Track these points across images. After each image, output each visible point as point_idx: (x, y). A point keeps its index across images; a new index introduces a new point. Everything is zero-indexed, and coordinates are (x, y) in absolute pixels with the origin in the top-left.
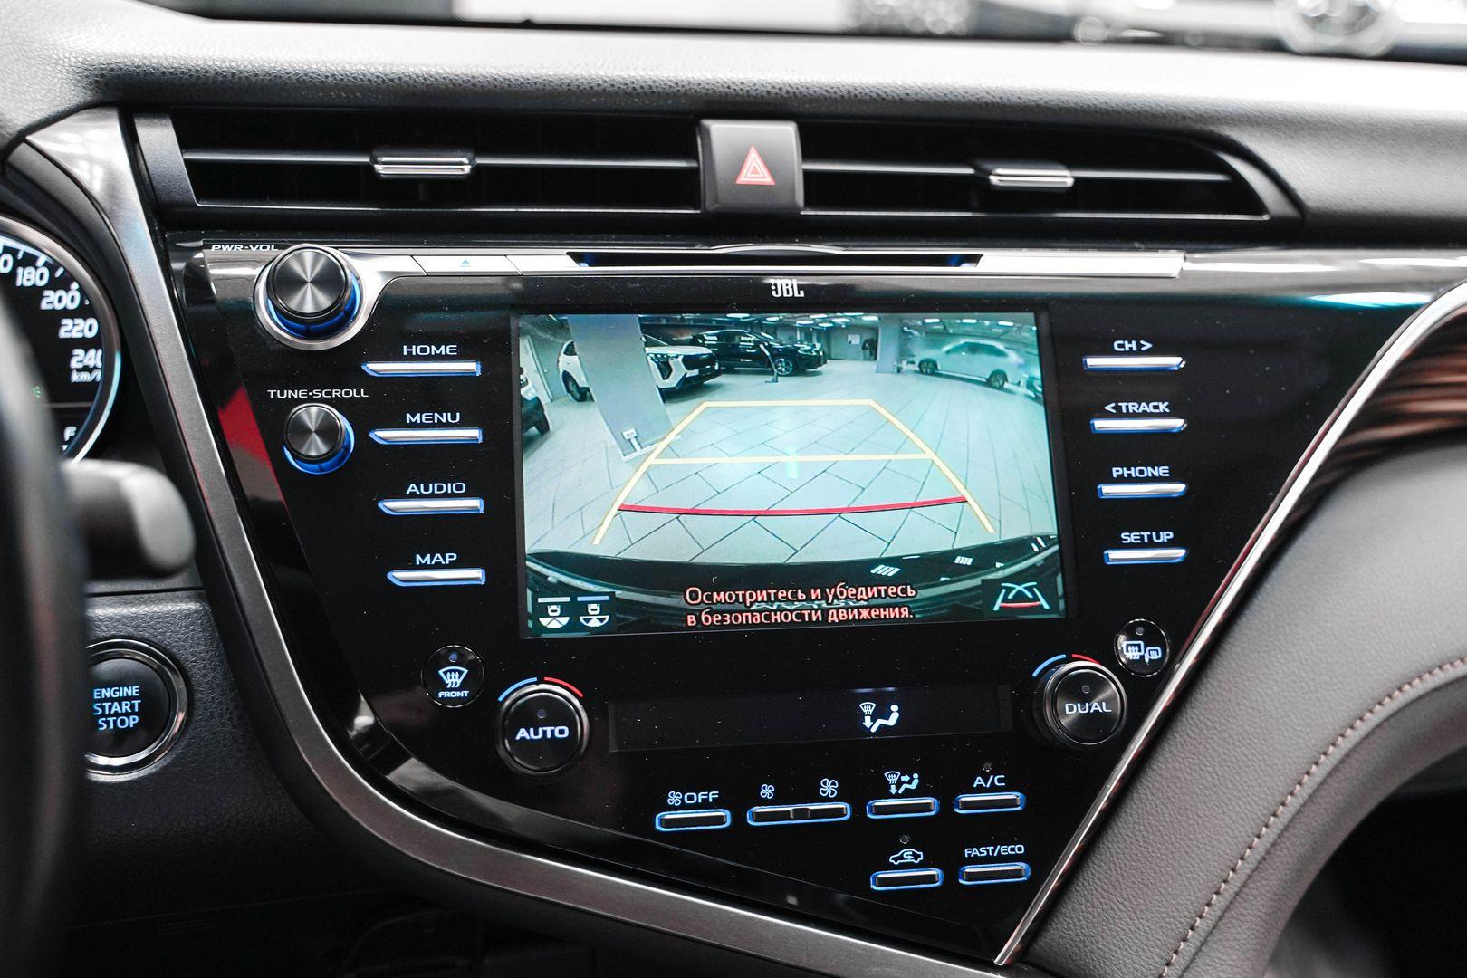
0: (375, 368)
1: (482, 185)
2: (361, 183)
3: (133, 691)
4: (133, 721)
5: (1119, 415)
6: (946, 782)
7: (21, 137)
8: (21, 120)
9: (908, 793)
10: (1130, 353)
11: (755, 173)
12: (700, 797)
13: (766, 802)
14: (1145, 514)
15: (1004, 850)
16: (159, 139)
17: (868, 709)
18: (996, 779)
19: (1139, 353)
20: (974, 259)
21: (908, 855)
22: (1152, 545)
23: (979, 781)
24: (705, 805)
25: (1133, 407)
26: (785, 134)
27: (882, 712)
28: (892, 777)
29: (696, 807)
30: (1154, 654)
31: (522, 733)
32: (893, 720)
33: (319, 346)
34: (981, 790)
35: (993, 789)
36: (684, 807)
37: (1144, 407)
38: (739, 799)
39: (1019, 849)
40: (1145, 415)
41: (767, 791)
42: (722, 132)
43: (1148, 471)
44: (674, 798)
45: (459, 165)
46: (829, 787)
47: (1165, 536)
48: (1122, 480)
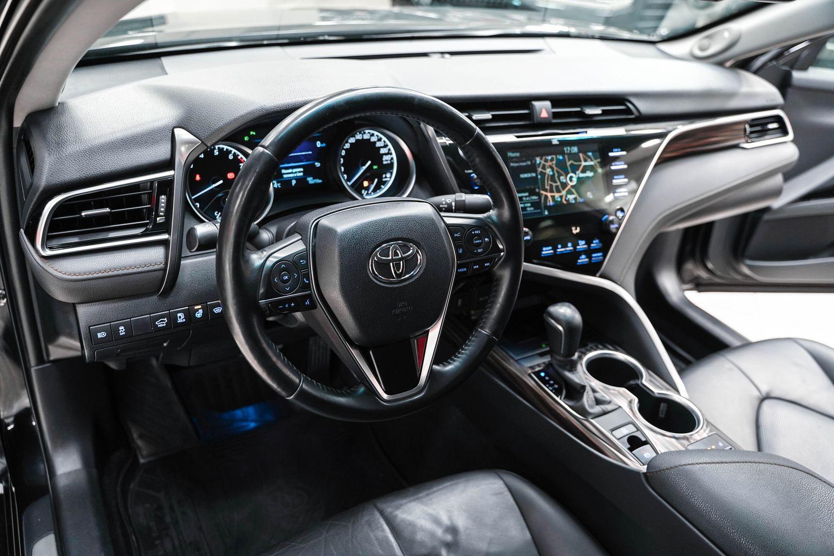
5: (615, 165)
6: (588, 243)
9: (583, 245)
10: (616, 152)
11: (544, 114)
12: (548, 248)
13: (559, 249)
15: (598, 255)
17: (574, 229)
18: (597, 241)
19: (618, 151)
21: (583, 257)
24: (549, 250)
25: (618, 163)
26: (547, 104)
27: (576, 229)
28: (580, 242)
32: (578, 231)
34: (594, 243)
36: (546, 251)
37: (620, 163)
38: (555, 248)
39: (601, 254)
40: (620, 165)
42: (537, 104)
43: (620, 177)
44: (544, 249)
45: (488, 115)
46: (570, 244)
48: (616, 179)
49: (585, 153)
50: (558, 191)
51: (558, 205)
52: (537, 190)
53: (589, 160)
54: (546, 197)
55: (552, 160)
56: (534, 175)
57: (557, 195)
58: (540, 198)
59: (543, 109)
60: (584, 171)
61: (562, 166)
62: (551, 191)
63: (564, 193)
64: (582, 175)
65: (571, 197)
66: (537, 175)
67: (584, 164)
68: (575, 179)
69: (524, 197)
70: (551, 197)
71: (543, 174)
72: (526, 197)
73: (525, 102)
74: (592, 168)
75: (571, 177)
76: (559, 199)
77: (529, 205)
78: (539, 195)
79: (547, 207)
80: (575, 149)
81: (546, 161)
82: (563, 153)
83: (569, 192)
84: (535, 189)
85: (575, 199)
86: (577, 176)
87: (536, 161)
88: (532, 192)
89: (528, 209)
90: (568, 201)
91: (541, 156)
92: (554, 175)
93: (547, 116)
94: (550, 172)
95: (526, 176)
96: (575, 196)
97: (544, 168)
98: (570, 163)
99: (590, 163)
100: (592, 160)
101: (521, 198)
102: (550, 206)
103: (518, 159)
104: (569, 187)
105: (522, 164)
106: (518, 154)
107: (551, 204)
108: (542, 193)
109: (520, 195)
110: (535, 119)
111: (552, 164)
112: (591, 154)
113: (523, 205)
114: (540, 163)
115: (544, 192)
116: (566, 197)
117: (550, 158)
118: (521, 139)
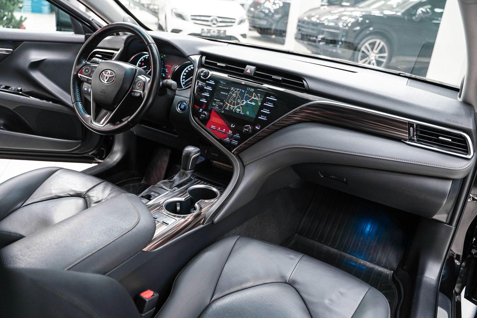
0: (207, 82)
1: (226, 67)
2: (216, 65)
3: (184, 106)
4: (183, 108)
5: (267, 104)
6: (234, 133)
7: (189, 56)
8: (189, 55)
9: (230, 133)
10: (272, 98)
11: (248, 71)
12: (214, 127)
13: (219, 129)
14: (264, 114)
15: (236, 141)
16: (204, 58)
17: (232, 125)
18: (238, 135)
20: (262, 84)
21: (228, 138)
22: (264, 118)
24: (214, 128)
25: (269, 103)
26: (253, 68)
27: (233, 126)
28: (230, 131)
30: (259, 128)
31: (201, 115)
32: (233, 127)
33: (207, 78)
34: (237, 135)
35: (238, 136)
36: (212, 127)
37: (270, 104)
39: (237, 142)
41: (219, 128)
42: (248, 66)
43: (267, 110)
45: (224, 65)
46: (224, 130)
47: (265, 117)
48: (264, 110)
49: (256, 93)
50: (234, 105)
51: (230, 111)
52: (224, 101)
53: (257, 97)
54: (227, 105)
55: (238, 91)
56: (227, 94)
57: (232, 106)
58: (223, 105)
59: (249, 69)
60: (251, 101)
61: (242, 94)
62: (230, 104)
63: (236, 107)
64: (249, 102)
65: (238, 110)
67: (253, 98)
68: (244, 103)
69: (217, 101)
70: (229, 106)
71: (231, 95)
72: (218, 102)
73: (244, 64)
74: (256, 101)
75: (244, 101)
76: (232, 109)
77: (217, 105)
78: (224, 103)
79: (224, 110)
80: (253, 90)
81: (236, 90)
82: (245, 90)
83: (239, 108)
84: (224, 100)
85: (240, 112)
86: (247, 102)
87: (231, 88)
88: (222, 101)
89: (216, 107)
90: (235, 111)
91: (235, 88)
92: (236, 97)
93: (250, 72)
94: (235, 95)
95: (223, 93)
96: (240, 110)
97: (233, 93)
98: (246, 95)
99: (256, 99)
100: (258, 98)
101: (215, 101)
102: (226, 110)
103: (224, 86)
104: (240, 105)
105: (224, 88)
106: (225, 83)
107: (227, 109)
108: (226, 103)
109: (216, 100)
110: (244, 73)
111: (238, 93)
112: (259, 95)
113: (215, 105)
114: (233, 90)
115: (227, 103)
116: (236, 109)
117: (238, 89)
118: (229, 77)
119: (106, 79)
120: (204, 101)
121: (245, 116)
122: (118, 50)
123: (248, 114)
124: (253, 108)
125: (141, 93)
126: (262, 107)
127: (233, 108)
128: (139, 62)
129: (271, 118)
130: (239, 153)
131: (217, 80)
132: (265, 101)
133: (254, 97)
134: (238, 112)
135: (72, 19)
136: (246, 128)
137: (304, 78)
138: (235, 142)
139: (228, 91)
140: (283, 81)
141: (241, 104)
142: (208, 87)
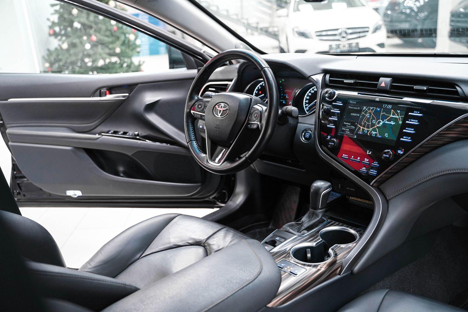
0: (334, 103)
1: (355, 84)
2: (342, 82)
3: (309, 134)
4: (308, 137)
5: (410, 121)
6: (371, 161)
7: (310, 76)
9: (367, 161)
10: (416, 113)
11: (383, 85)
12: (346, 155)
13: (352, 158)
14: (408, 134)
16: (328, 76)
17: (368, 151)
18: (377, 163)
19: (417, 113)
20: (402, 98)
21: (364, 168)
22: (407, 139)
23: (375, 162)
25: (413, 120)
26: (389, 80)
27: (369, 152)
28: (365, 159)
29: (345, 156)
30: (402, 153)
31: (330, 143)
32: (370, 153)
33: (333, 99)
34: (374, 163)
35: (376, 164)
36: (344, 156)
37: (414, 121)
38: (350, 157)
39: (376, 172)
40: (414, 122)
41: (353, 157)
42: (381, 79)
43: (411, 129)
45: (352, 81)
46: (359, 158)
47: (409, 138)
48: (407, 130)
49: (395, 110)
50: (368, 127)
51: (364, 135)
52: (356, 124)
53: (396, 115)
54: (360, 128)
55: (372, 110)
56: (359, 115)
57: (366, 129)
58: (355, 128)
59: (384, 82)
60: (389, 120)
61: (377, 113)
62: (364, 126)
63: (371, 129)
64: (386, 122)
65: (374, 133)
66: (360, 116)
67: (391, 116)
68: (381, 123)
69: (347, 125)
70: (362, 129)
71: (364, 116)
72: (349, 125)
73: (376, 77)
74: (396, 120)
75: (380, 122)
76: (366, 132)
77: (348, 130)
78: (356, 126)
79: (357, 134)
80: (390, 107)
81: (369, 109)
82: (381, 107)
83: (374, 130)
84: (355, 123)
85: (376, 134)
86: (384, 122)
87: (363, 108)
88: (353, 124)
89: (347, 132)
90: (371, 134)
91: (367, 106)
92: (370, 117)
93: (384, 86)
94: (368, 116)
95: (354, 114)
96: (376, 133)
97: (366, 113)
98: (383, 113)
99: (396, 117)
100: (398, 115)
101: (345, 125)
102: (359, 134)
103: (354, 105)
104: (375, 127)
105: (355, 108)
106: (355, 103)
107: (361, 133)
108: (358, 126)
109: (346, 123)
110: (378, 87)
111: (372, 112)
112: (399, 111)
113: (345, 129)
114: (365, 109)
115: (360, 126)
116: (371, 132)
117: (372, 108)
118: (360, 95)
119: (220, 113)
120: (332, 126)
121: (383, 139)
122: (231, 80)
123: (387, 136)
124: (392, 128)
125: (258, 124)
126: (405, 126)
127: (368, 131)
128: (256, 91)
129: (416, 138)
130: (380, 185)
131: (345, 100)
132: (407, 117)
133: (393, 115)
134: (374, 136)
135: (183, 54)
136: (386, 153)
137: (457, 83)
138: (373, 172)
139: (359, 111)
140: (428, 90)
141: (376, 125)
142: (335, 109)
